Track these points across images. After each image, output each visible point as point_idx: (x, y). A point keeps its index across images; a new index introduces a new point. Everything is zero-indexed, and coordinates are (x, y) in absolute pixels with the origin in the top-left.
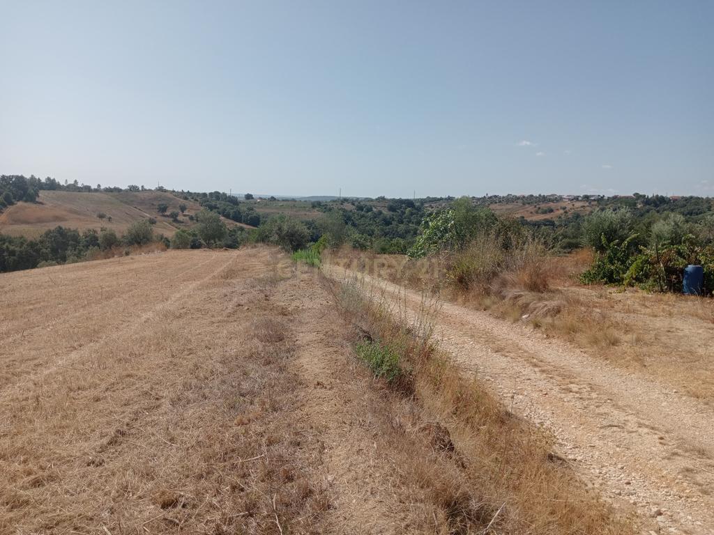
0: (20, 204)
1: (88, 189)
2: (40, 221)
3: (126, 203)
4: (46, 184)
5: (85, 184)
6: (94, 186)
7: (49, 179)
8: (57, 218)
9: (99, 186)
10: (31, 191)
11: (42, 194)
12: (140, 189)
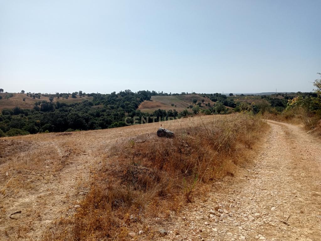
0: (145, 101)
1: (166, 94)
2: (152, 107)
3: (181, 99)
4: (152, 93)
5: (166, 93)
6: (169, 93)
7: (153, 91)
8: (158, 106)
9: (171, 93)
10: (148, 96)
11: (152, 97)
12: (186, 93)
